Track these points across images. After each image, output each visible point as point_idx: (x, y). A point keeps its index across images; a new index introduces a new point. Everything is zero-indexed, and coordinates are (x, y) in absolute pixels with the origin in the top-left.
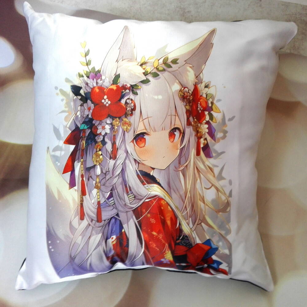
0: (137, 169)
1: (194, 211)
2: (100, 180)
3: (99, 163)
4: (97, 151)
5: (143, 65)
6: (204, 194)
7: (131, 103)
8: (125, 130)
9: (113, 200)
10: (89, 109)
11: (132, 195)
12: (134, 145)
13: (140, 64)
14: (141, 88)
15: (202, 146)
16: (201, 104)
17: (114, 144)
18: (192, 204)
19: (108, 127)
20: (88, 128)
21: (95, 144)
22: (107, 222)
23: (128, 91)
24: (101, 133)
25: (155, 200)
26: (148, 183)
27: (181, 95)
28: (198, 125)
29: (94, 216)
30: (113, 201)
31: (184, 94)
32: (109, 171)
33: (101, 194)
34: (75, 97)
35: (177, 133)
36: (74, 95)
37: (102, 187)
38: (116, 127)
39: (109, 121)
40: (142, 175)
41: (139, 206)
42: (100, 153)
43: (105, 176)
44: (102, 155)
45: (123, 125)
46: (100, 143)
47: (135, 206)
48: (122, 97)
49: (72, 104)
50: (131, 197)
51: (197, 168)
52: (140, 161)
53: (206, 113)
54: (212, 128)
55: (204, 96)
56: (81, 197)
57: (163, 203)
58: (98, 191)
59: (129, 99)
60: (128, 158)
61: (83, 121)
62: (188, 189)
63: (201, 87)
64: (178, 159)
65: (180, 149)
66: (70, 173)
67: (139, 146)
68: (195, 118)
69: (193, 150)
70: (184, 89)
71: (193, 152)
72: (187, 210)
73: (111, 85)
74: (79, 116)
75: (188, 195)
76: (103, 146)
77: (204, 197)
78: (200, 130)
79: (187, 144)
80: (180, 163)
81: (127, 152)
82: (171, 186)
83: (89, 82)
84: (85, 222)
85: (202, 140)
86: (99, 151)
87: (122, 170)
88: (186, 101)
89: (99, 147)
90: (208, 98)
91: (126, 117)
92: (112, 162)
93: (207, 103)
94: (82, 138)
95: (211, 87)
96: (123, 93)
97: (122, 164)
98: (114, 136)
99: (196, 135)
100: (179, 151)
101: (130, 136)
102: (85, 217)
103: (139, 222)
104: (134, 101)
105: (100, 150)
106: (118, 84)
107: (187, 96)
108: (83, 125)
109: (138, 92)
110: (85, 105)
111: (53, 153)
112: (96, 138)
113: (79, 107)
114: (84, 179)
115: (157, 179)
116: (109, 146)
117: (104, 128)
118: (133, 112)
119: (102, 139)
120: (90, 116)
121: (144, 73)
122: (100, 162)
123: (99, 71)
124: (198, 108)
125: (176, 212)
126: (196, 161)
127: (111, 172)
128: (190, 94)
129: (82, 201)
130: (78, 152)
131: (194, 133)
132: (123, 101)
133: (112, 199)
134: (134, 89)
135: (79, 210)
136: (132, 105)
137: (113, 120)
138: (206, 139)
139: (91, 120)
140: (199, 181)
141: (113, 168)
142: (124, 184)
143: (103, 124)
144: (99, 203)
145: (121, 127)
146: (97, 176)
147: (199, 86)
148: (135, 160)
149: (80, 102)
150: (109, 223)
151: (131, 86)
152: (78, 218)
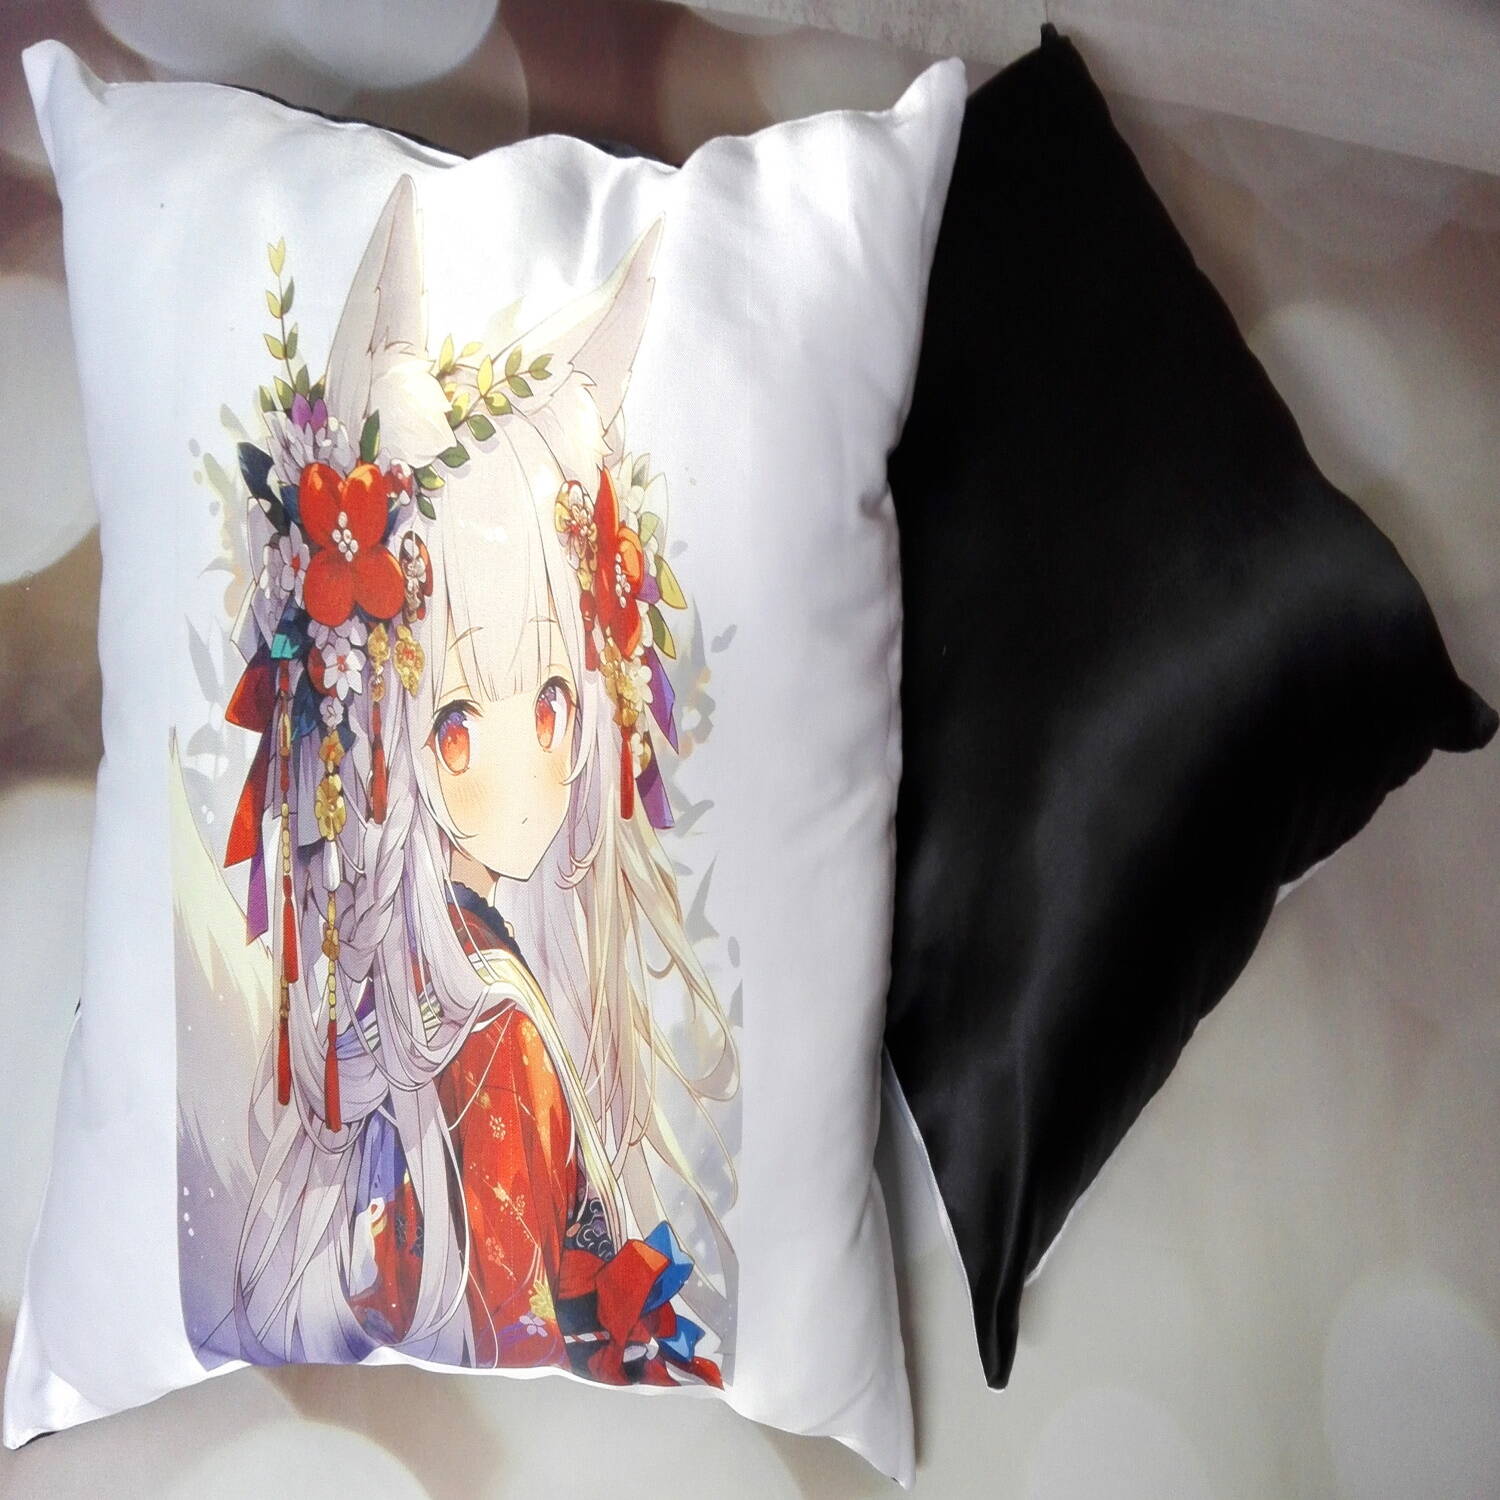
4: (327, 775)
5: (448, 379)
7: (417, 558)
12: (437, 758)
13: (436, 372)
14: (443, 486)
15: (637, 771)
17: (376, 746)
19: (355, 661)
23: (404, 497)
36: (251, 495)
38: (378, 664)
39: (355, 632)
42: (337, 782)
44: (342, 793)
45: (400, 660)
48: (390, 526)
52: (453, 835)
59: (409, 535)
64: (566, 831)
65: (572, 782)
68: (608, 631)
73: (357, 466)
78: (628, 694)
80: (572, 853)
81: (418, 790)
83: (292, 439)
86: (333, 775)
89: (333, 755)
92: (372, 832)
96: (393, 508)
97: (403, 848)
98: (376, 705)
99: (618, 718)
104: (426, 548)
105: (337, 770)
106: (376, 462)
109: (435, 502)
114: (293, 898)
117: (342, 666)
119: (339, 719)
121: (449, 416)
123: (318, 391)
131: (610, 707)
132: (394, 545)
134: (423, 491)
136: (422, 564)
138: (647, 739)
141: (377, 865)
145: (396, 670)
146: (330, 892)
151: (416, 472)
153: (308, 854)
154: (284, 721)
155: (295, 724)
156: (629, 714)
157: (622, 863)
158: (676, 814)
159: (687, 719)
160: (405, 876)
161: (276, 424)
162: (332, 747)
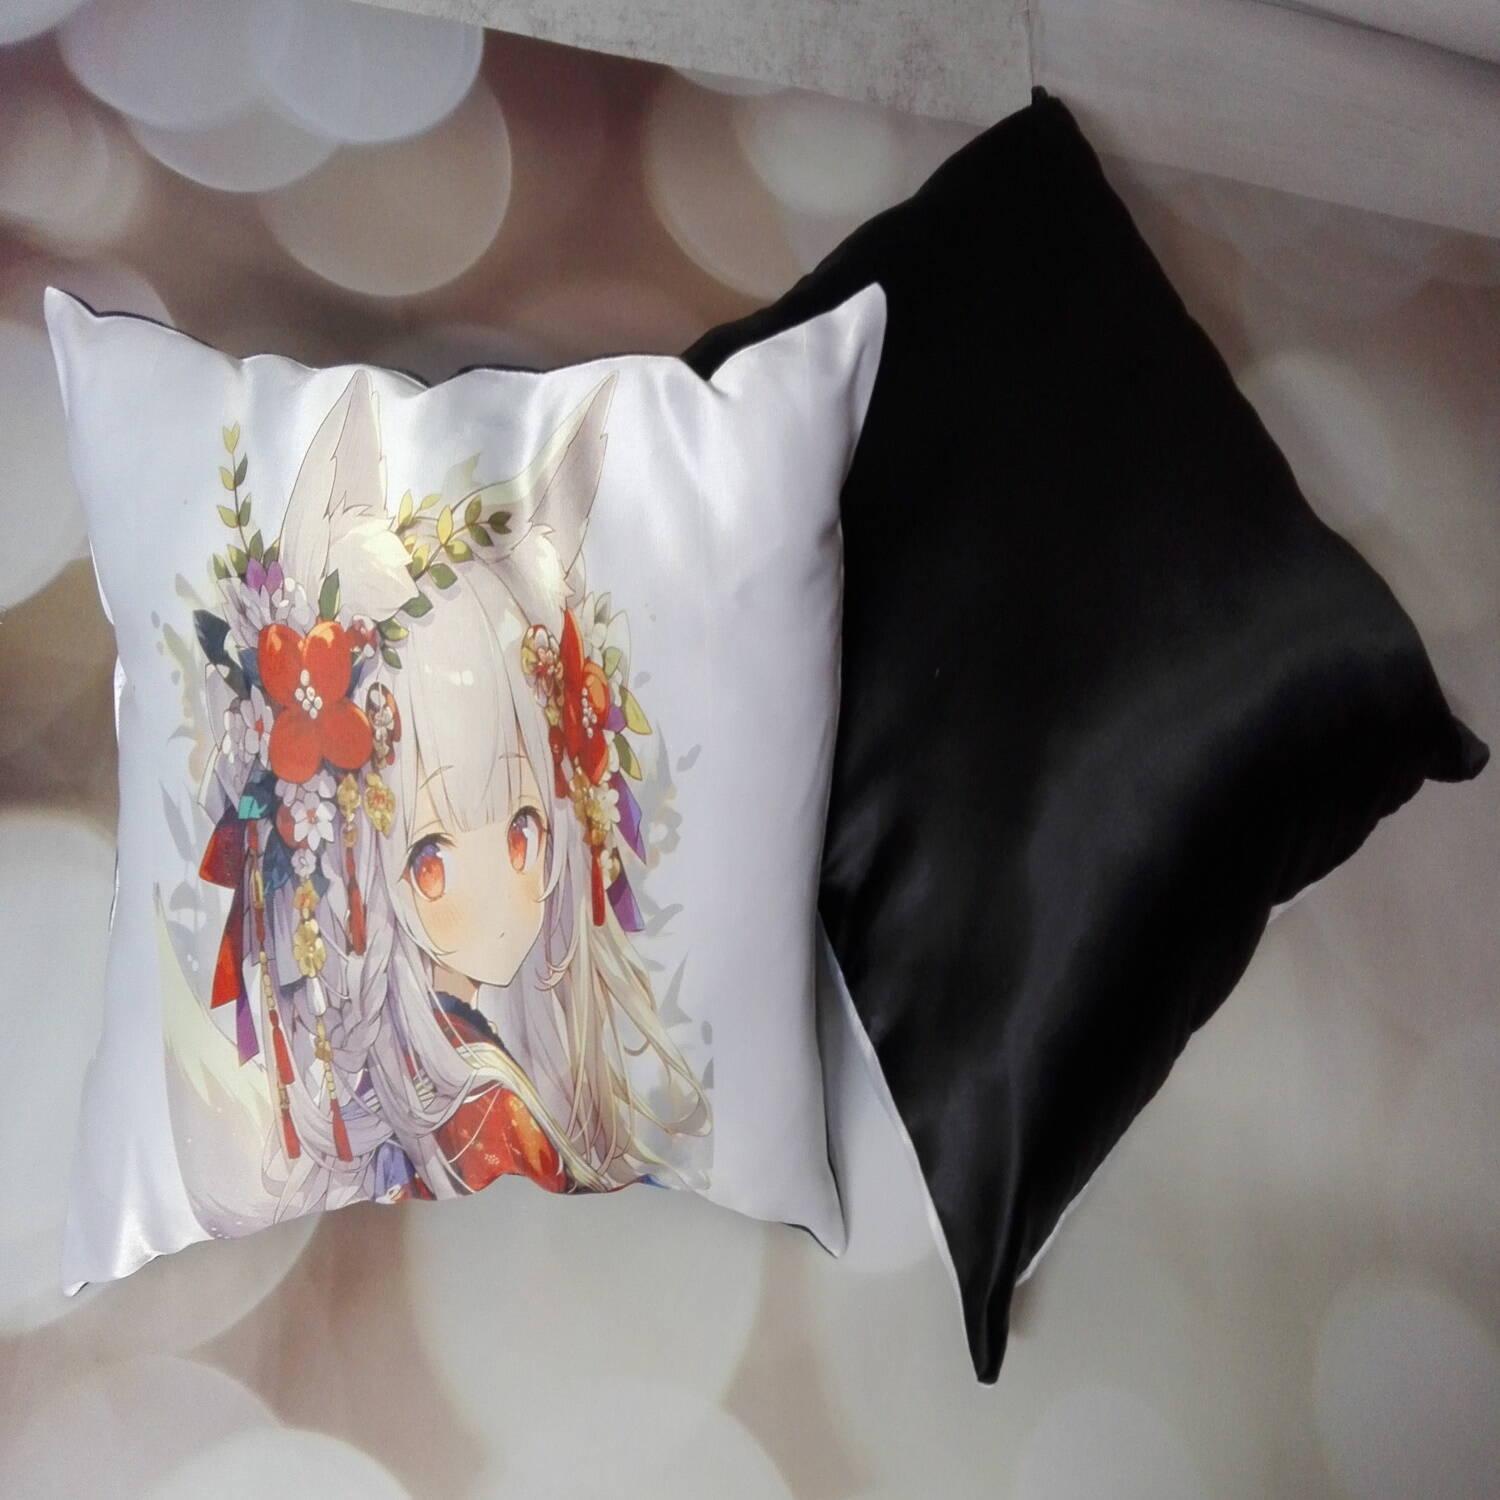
0: (430, 989)
1: (602, 1127)
2: (329, 1030)
3: (316, 968)
6: (626, 1071)
7: (385, 707)
8: (380, 828)
9: (376, 1096)
10: (259, 727)
11: (427, 1084)
12: (413, 889)
14: (407, 636)
15: (607, 883)
16: (590, 699)
17: (352, 888)
18: (594, 1106)
19: (325, 813)
20: (263, 816)
21: (294, 888)
22: (366, 1159)
23: (368, 650)
24: (306, 837)
25: (491, 1095)
26: (469, 1040)
27: (527, 661)
28: (588, 796)
29: (329, 1144)
30: (375, 1101)
31: (537, 654)
32: (350, 1001)
33: (336, 1075)
34: (212, 668)
35: (530, 832)
37: (339, 1056)
38: (349, 811)
39: (324, 785)
40: (446, 1011)
41: (449, 1121)
43: (338, 1017)
45: (371, 806)
46: (309, 886)
47: (439, 1119)
48: (356, 678)
49: (203, 696)
50: (424, 1091)
51: (600, 975)
52: (435, 954)
53: (609, 736)
54: (631, 803)
55: (598, 660)
56: (280, 1090)
57: (516, 1109)
58: (328, 1068)
59: (375, 686)
60: (399, 948)
61: (245, 782)
62: (580, 1057)
63: (583, 618)
64: (542, 941)
65: (545, 900)
66: (234, 1002)
67: (425, 894)
68: (576, 761)
69: (584, 900)
70: (534, 636)
71: (584, 908)
72: (581, 1127)
73: (317, 623)
74: (231, 759)
75: (582, 1078)
76: (321, 896)
77: (625, 1081)
78: (596, 817)
79: (562, 879)
80: (549, 959)
81: (396, 919)
82: (531, 1045)
83: (247, 603)
84: (305, 1162)
85: (605, 859)
87: (387, 996)
88: (546, 689)
89: (308, 902)
90: (609, 671)
91: (376, 771)
92: (355, 963)
93: (606, 689)
94: (249, 860)
95: (614, 617)
96: (357, 662)
97: (385, 971)
98: (350, 851)
99: (587, 839)
100: (543, 904)
101: (397, 854)
102: (301, 1148)
103: (456, 1166)
104: (393, 696)
105: (313, 915)
106: (337, 619)
107: (547, 666)
108: (248, 799)
109: (401, 652)
110: (245, 706)
111: (173, 916)
112: (295, 861)
113: (227, 714)
115: (490, 1024)
116: (337, 896)
117: (312, 818)
118: (395, 744)
119: (312, 868)
120: (264, 762)
122: (319, 966)
123: (273, 554)
124: (580, 715)
125: (554, 1136)
126: (595, 949)
127: (356, 1004)
128: (554, 653)
129: (285, 1101)
130: (246, 919)
132: (360, 699)
133: (370, 1093)
134: (387, 643)
135: (281, 1129)
136: (389, 712)
137: (338, 782)
138: (615, 854)
139: (270, 779)
140: (607, 1025)
141: (362, 990)
142: (398, 1045)
143: (311, 799)
144: (334, 1104)
145: (367, 815)
147: (576, 614)
148: (421, 952)
149: (228, 695)
150: (375, 1161)
151: (379, 626)
152: (282, 1152)
153: (290, 991)
154: (257, 877)
155: (266, 879)
156: (598, 835)
157: (596, 962)
158: (646, 918)
159: (654, 833)
160: (389, 994)
161: (232, 591)
162: (304, 896)
